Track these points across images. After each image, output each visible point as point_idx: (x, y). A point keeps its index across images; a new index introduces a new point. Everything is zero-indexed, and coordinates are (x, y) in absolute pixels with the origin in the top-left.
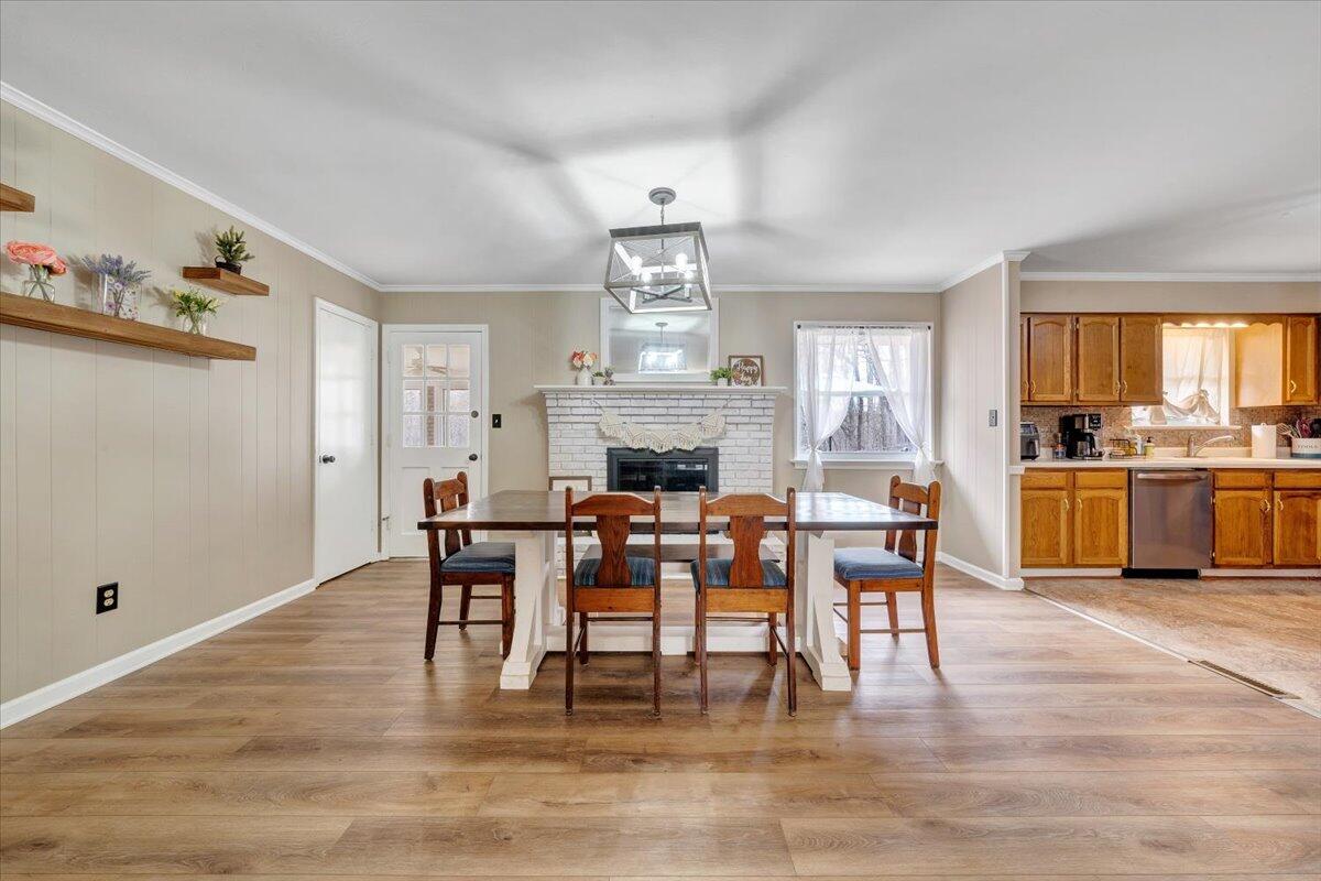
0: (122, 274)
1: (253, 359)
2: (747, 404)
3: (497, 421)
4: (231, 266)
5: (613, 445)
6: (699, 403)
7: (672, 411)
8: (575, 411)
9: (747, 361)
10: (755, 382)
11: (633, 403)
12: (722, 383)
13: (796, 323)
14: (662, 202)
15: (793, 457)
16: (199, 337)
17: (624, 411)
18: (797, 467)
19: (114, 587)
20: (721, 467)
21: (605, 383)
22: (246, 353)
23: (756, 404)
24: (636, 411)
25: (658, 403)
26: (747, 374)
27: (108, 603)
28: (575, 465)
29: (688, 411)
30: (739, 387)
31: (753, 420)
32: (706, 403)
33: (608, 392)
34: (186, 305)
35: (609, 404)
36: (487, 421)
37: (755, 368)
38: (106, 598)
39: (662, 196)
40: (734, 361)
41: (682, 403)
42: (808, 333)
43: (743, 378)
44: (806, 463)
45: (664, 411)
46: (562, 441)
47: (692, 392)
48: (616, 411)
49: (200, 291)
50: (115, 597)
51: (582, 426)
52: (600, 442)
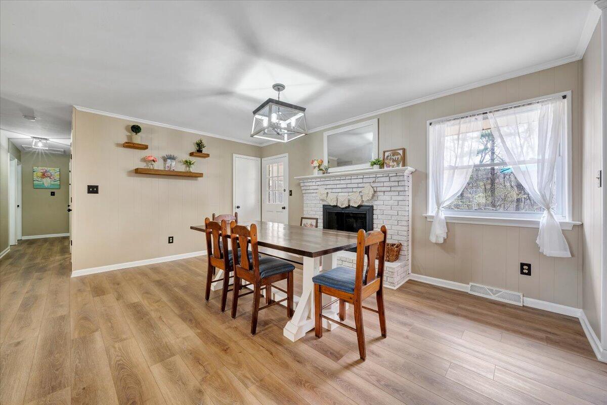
0: (172, 158)
1: (202, 177)
2: (387, 179)
3: (291, 193)
4: (200, 151)
5: (325, 203)
6: (361, 181)
7: (349, 186)
8: (311, 188)
9: (394, 153)
10: (398, 165)
11: (331, 182)
12: (376, 168)
13: (428, 122)
14: (279, 90)
15: (426, 214)
16: (190, 172)
17: (328, 187)
18: (428, 220)
19: (172, 238)
20: (375, 217)
21: (324, 173)
22: (201, 175)
23: (392, 179)
24: (333, 186)
25: (342, 182)
26: (394, 161)
27: (171, 241)
28: (311, 213)
29: (356, 185)
30: (388, 169)
31: (393, 189)
32: (365, 180)
33: (325, 177)
34: (188, 163)
35: (322, 184)
36: (287, 192)
37: (399, 156)
38: (171, 240)
39: (279, 87)
40: (387, 154)
41: (353, 181)
42: (437, 127)
43: (391, 164)
44: (432, 217)
45: (345, 186)
46: (308, 202)
47: (357, 175)
48: (325, 187)
49: (193, 159)
50: (172, 240)
51: (314, 195)
52: (321, 202)
